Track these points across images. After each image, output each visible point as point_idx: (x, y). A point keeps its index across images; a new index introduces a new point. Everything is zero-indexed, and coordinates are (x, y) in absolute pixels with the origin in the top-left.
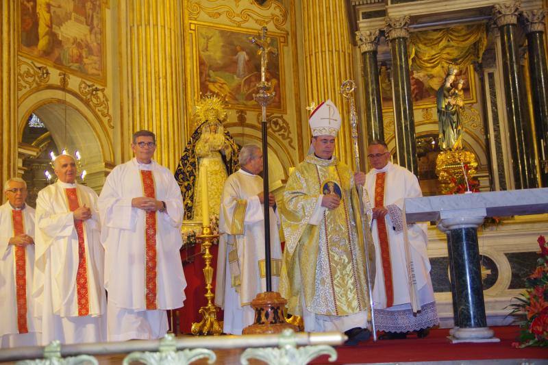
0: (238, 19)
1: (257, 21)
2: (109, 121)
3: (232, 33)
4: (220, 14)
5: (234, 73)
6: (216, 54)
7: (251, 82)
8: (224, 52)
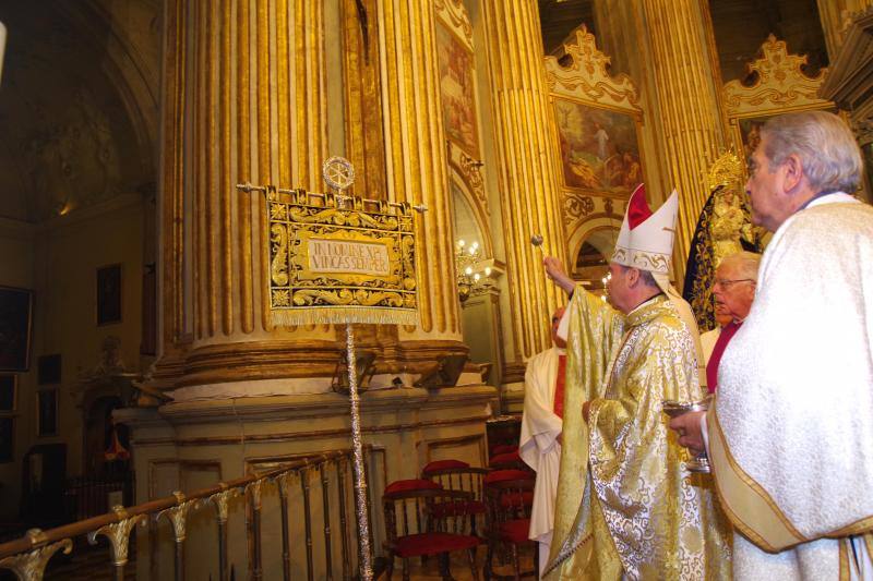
0: (594, 93)
1: (612, 96)
2: (486, 205)
3: (590, 108)
4: (576, 87)
5: (596, 154)
6: (576, 131)
7: (613, 165)
8: (584, 130)
